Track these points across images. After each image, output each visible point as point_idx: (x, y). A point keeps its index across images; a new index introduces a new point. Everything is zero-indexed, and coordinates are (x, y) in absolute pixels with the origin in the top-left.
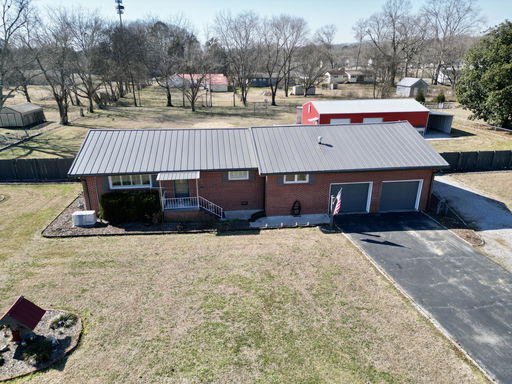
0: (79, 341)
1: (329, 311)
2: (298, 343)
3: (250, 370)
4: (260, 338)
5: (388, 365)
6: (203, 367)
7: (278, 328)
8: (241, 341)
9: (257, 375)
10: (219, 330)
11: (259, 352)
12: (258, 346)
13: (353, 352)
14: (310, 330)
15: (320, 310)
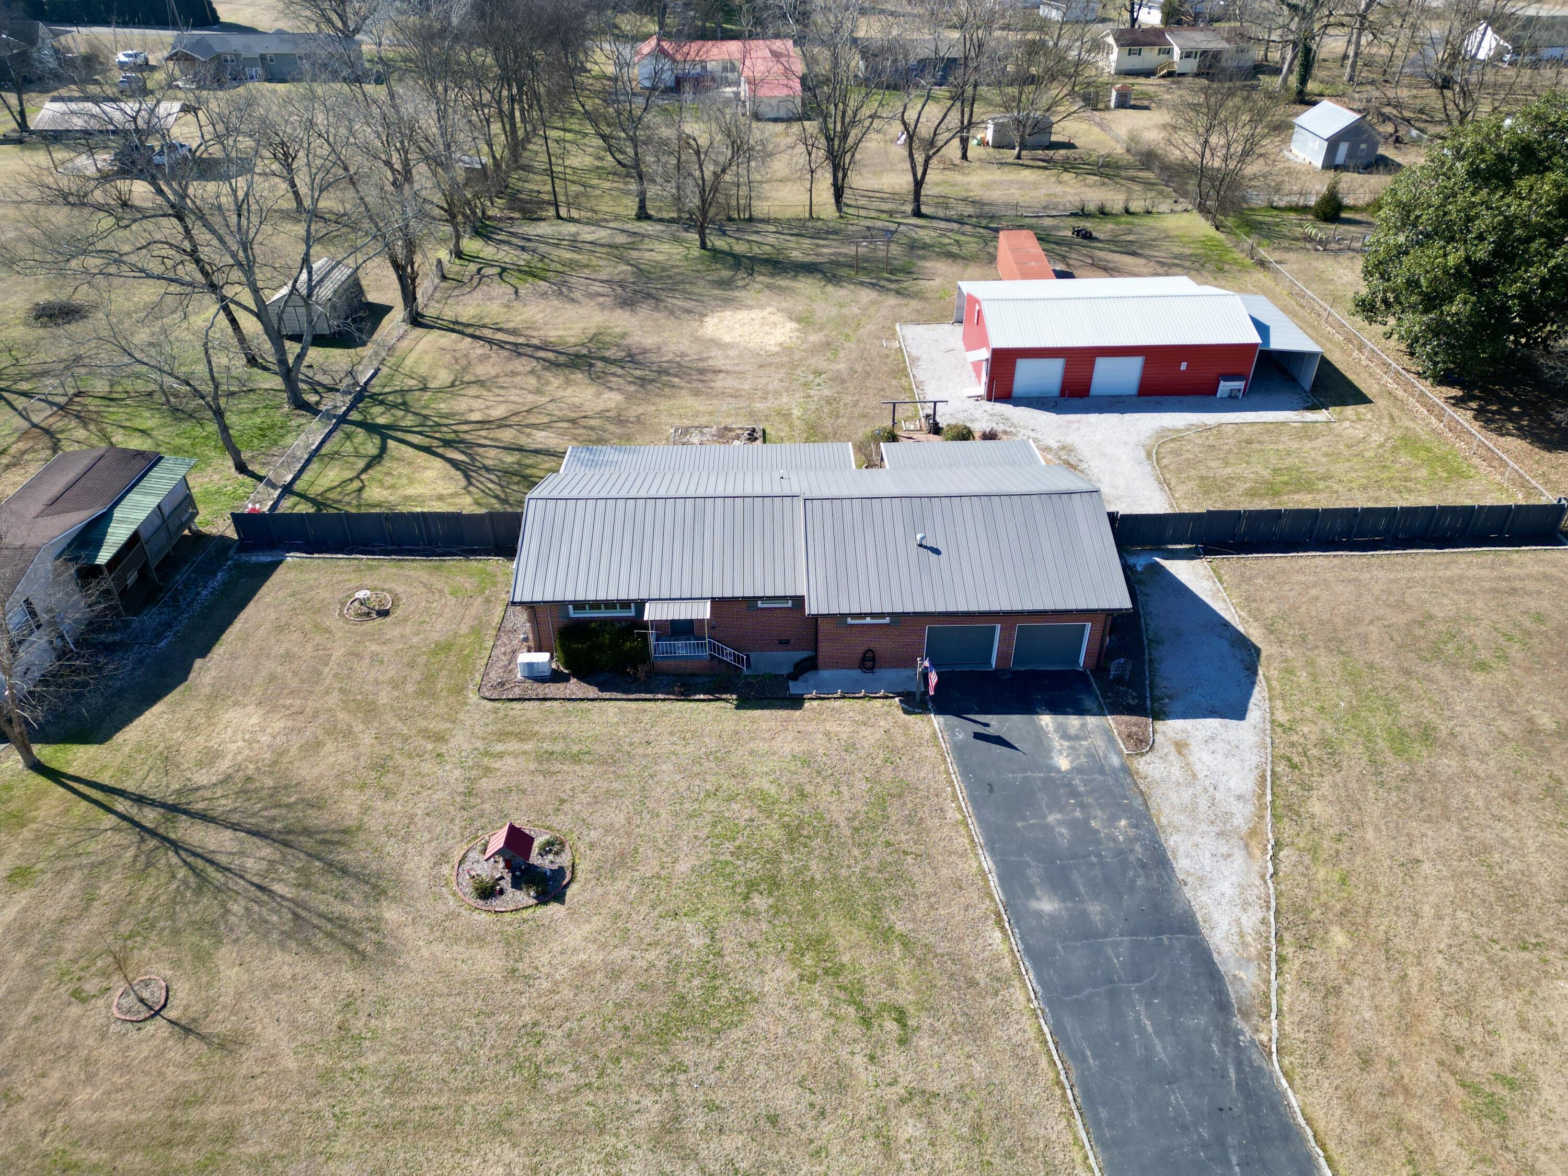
0: (573, 872)
1: (867, 855)
2: (818, 893)
3: (758, 921)
4: (774, 883)
5: (911, 926)
6: (709, 913)
7: (798, 872)
8: (752, 886)
9: (764, 926)
10: (727, 870)
11: (771, 901)
12: (770, 894)
13: (877, 908)
14: (835, 878)
15: (856, 852)
